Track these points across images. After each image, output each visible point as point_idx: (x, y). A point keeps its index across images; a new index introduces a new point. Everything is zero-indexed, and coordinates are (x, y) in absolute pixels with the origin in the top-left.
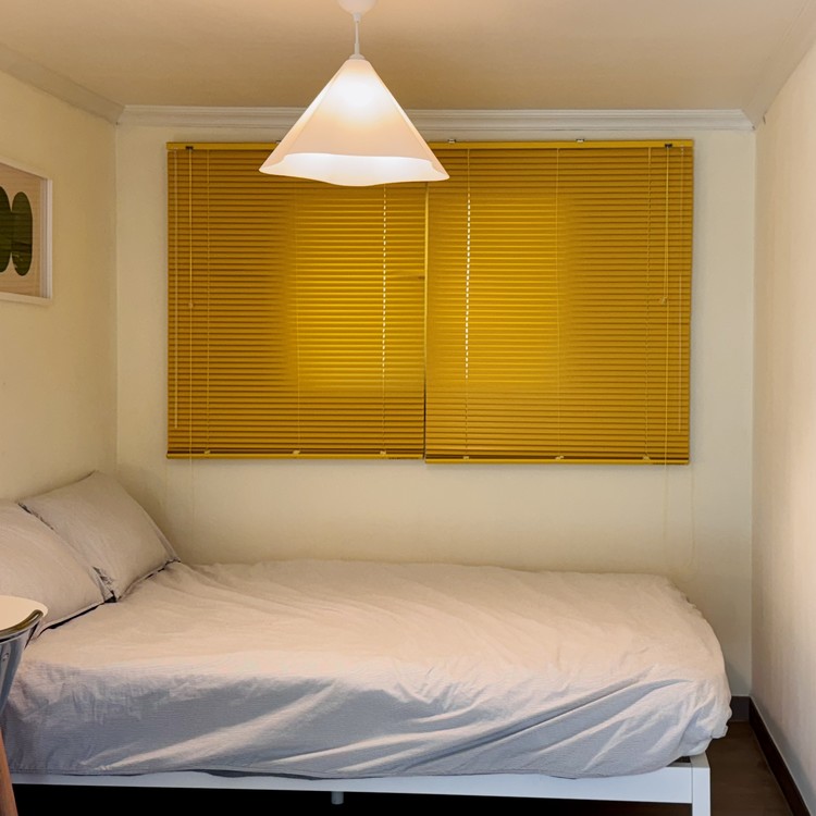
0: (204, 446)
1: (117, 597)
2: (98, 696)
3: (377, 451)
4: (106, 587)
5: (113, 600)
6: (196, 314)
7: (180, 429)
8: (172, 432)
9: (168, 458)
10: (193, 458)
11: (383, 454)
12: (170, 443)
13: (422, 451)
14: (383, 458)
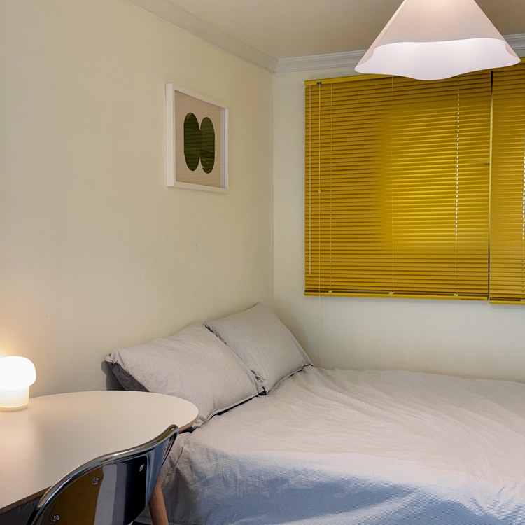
0: (328, 287)
1: (267, 391)
2: (239, 477)
3: (451, 294)
4: (259, 384)
5: (264, 393)
6: (323, 197)
7: (313, 275)
8: (308, 278)
9: (305, 295)
10: (321, 295)
11: (456, 296)
12: (306, 285)
13: (487, 295)
14: (456, 299)
